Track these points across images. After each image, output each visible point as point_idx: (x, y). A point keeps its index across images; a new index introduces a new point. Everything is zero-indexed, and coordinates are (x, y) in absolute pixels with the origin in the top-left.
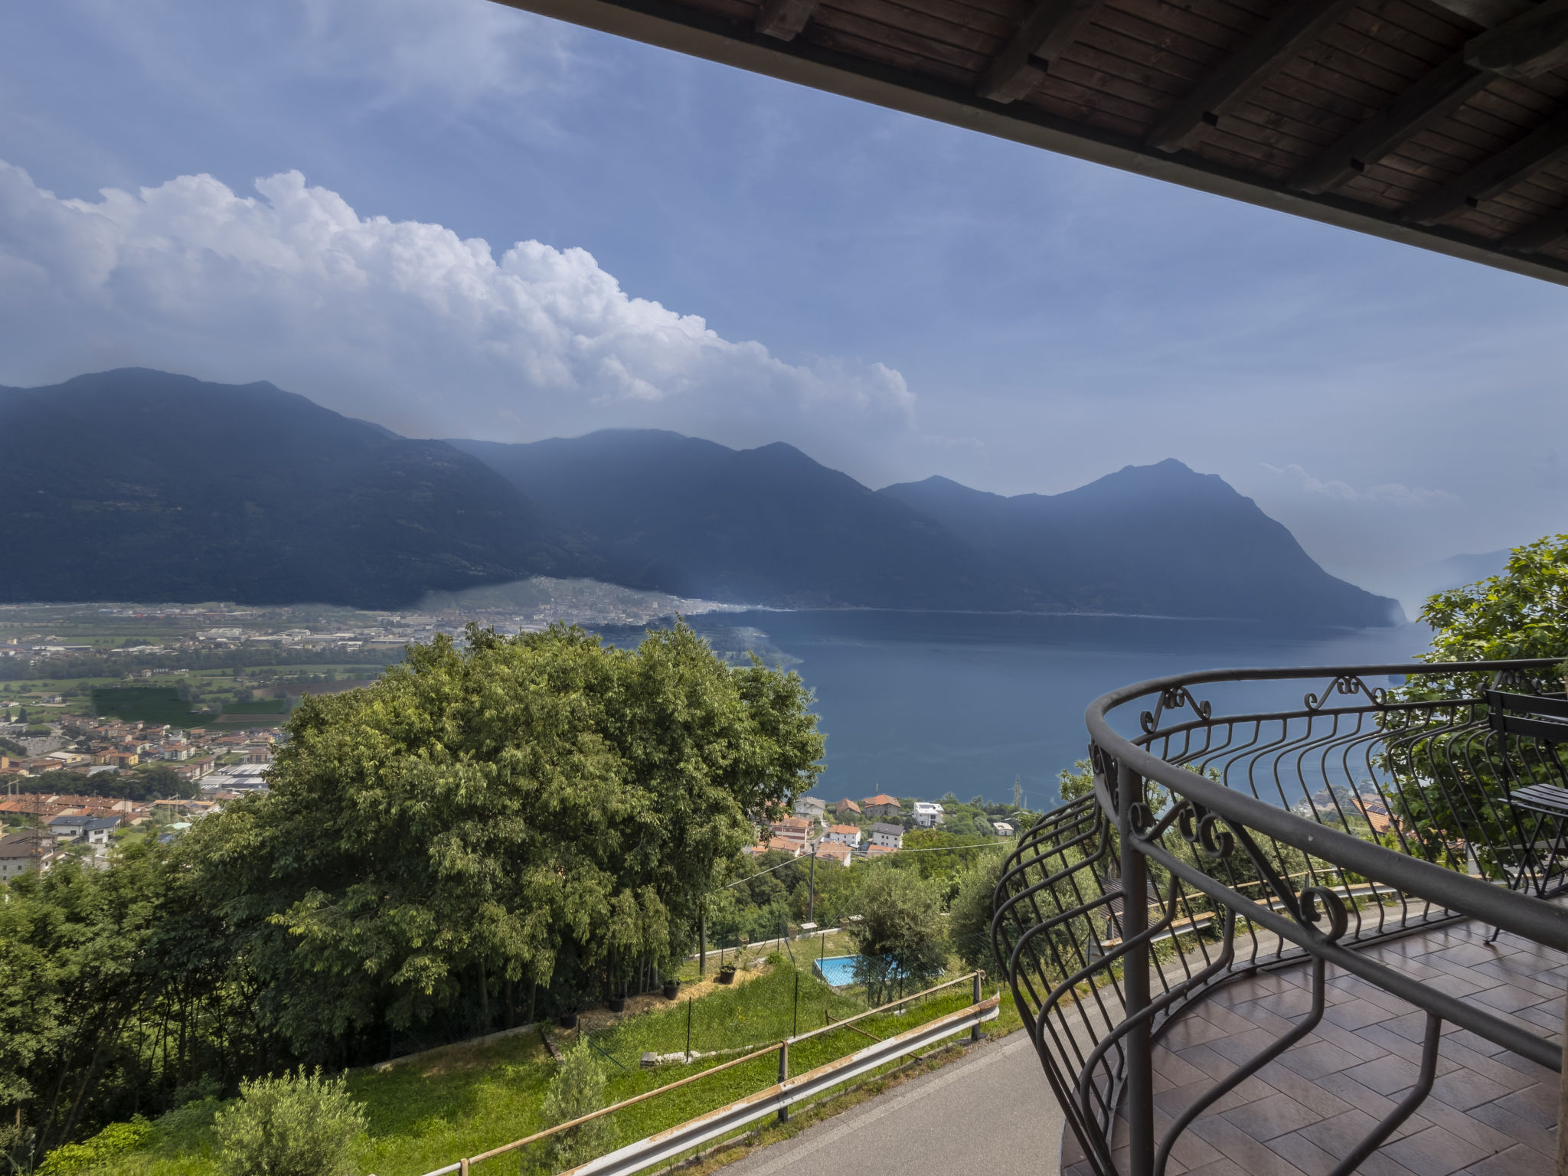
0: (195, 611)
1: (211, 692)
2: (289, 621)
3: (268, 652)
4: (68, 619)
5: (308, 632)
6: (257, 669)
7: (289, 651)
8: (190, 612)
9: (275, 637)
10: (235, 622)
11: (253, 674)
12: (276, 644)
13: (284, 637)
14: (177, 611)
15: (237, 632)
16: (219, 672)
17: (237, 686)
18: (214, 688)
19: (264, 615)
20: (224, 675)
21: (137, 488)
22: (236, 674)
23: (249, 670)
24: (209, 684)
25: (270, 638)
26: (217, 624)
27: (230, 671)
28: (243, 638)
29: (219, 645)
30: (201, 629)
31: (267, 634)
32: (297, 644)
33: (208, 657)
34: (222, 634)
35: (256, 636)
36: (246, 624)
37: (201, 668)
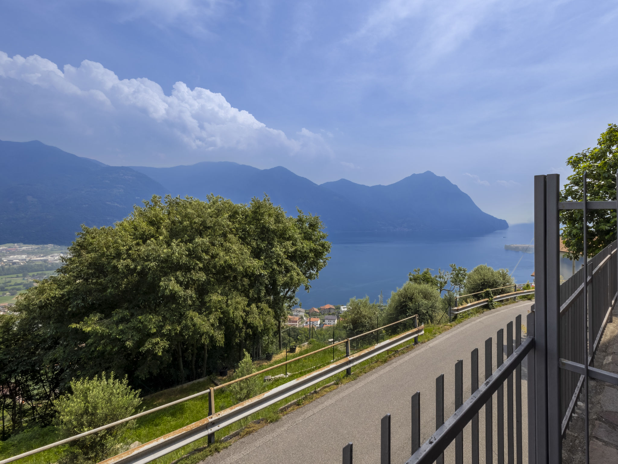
1: (11, 286)
2: (52, 250)
3: (41, 265)
6: (35, 273)
7: (52, 264)
9: (45, 258)
10: (23, 252)
11: (33, 276)
12: (45, 261)
13: (49, 258)
15: (24, 256)
16: (15, 275)
17: (25, 282)
18: (12, 283)
19: (38, 248)
20: (17, 277)
22: (24, 276)
23: (31, 274)
24: (10, 282)
25: (42, 258)
26: (13, 253)
27: (21, 275)
28: (28, 259)
29: (14, 263)
30: (4, 256)
31: (40, 257)
32: (56, 260)
33: (9, 269)
34: (15, 258)
35: (34, 258)
36: (28, 253)
37: (5, 275)
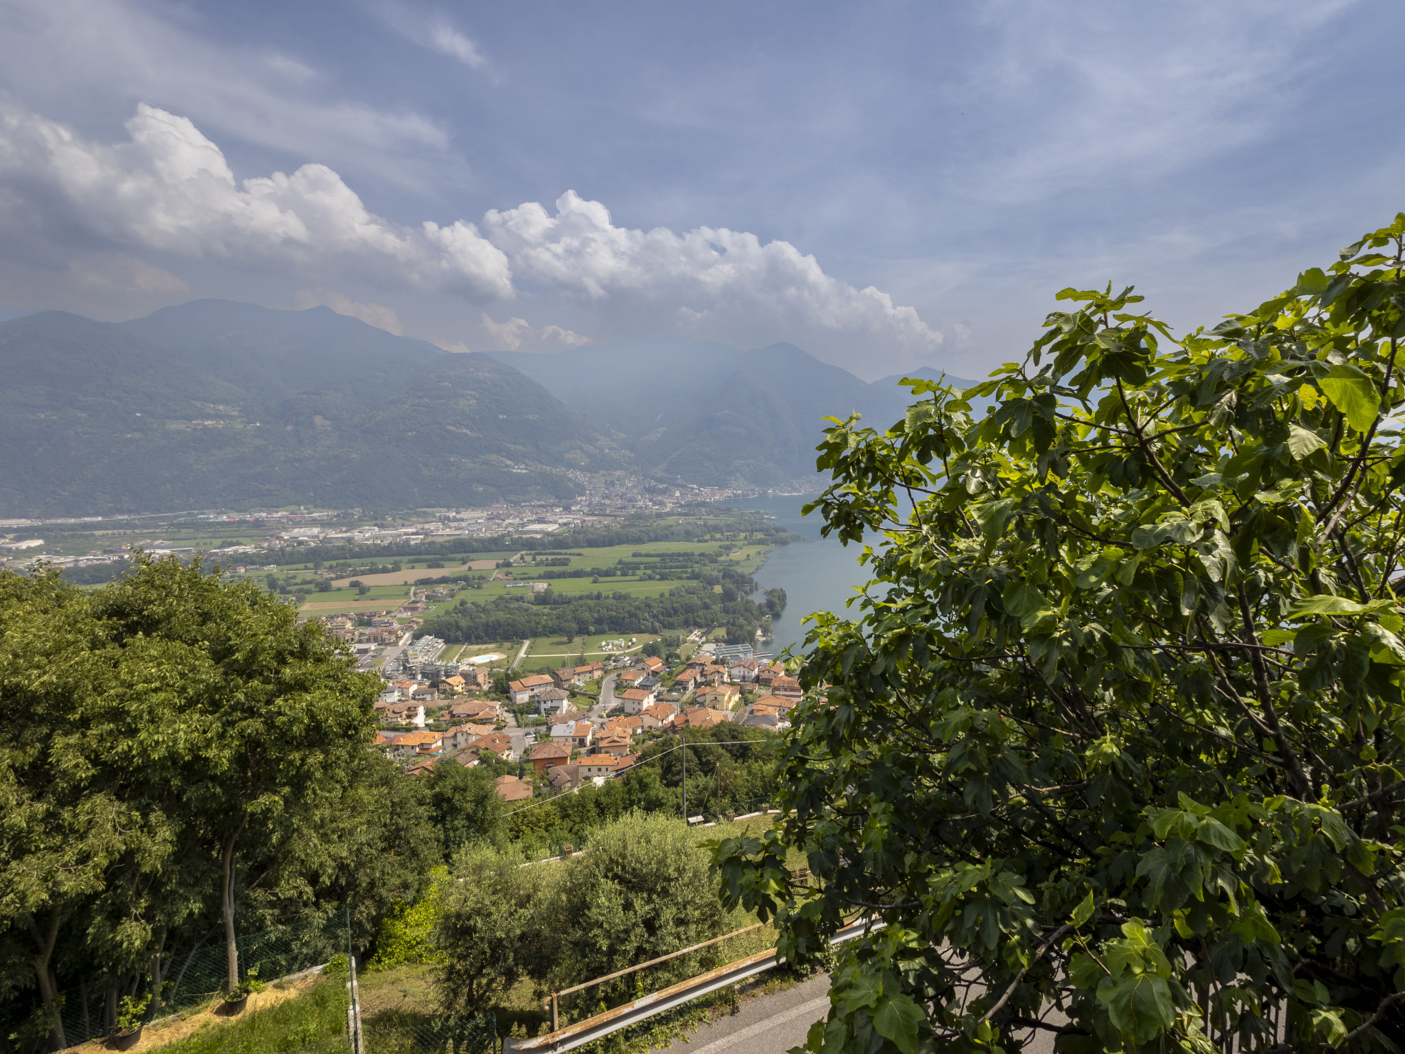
0: (279, 514)
1: (296, 584)
2: (360, 520)
3: (342, 548)
4: (172, 525)
5: (376, 529)
6: (334, 563)
7: (360, 546)
8: (275, 515)
9: (349, 534)
10: (314, 523)
11: (331, 567)
12: (349, 540)
13: (356, 535)
14: (264, 515)
15: (316, 531)
16: (302, 566)
17: (317, 577)
18: (298, 580)
19: (338, 516)
20: (306, 568)
21: (221, 407)
22: (317, 567)
23: (327, 564)
24: (294, 577)
25: (344, 535)
26: (298, 524)
27: (311, 565)
28: (321, 536)
29: (300, 543)
30: (285, 529)
31: (341, 532)
32: (367, 539)
33: (292, 554)
34: (303, 533)
35: (332, 534)
36: (323, 524)
37: (287, 564)
